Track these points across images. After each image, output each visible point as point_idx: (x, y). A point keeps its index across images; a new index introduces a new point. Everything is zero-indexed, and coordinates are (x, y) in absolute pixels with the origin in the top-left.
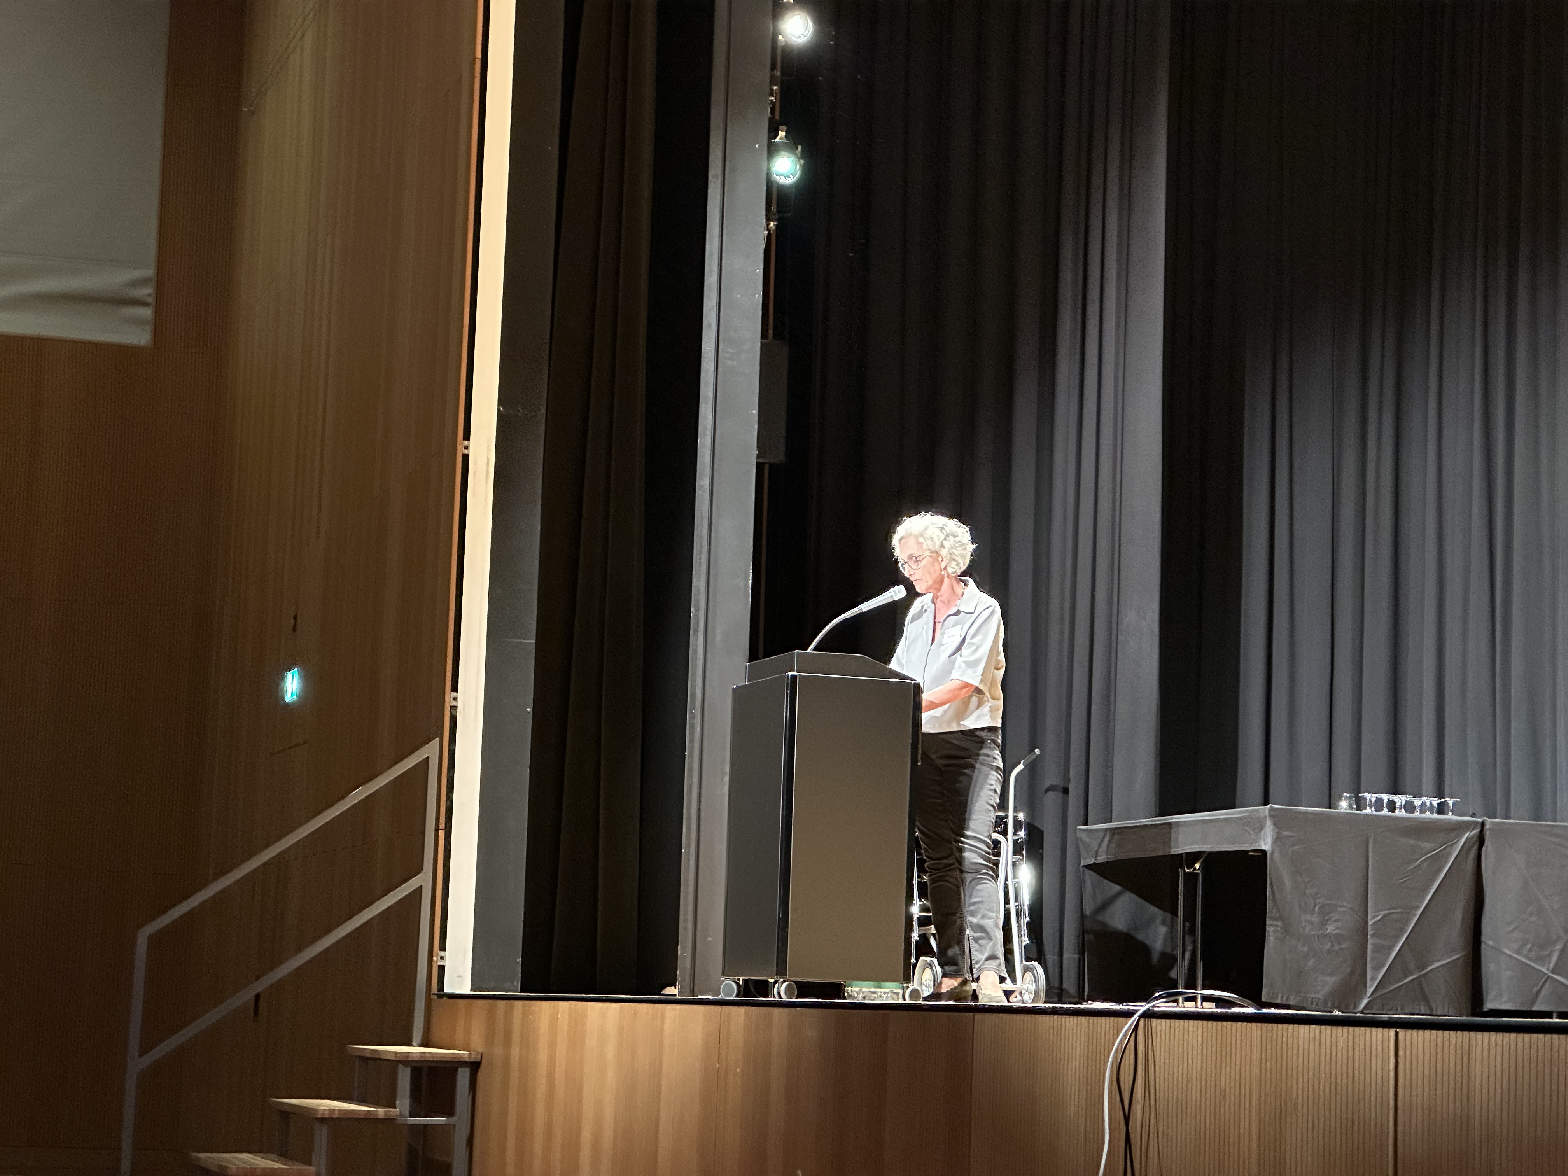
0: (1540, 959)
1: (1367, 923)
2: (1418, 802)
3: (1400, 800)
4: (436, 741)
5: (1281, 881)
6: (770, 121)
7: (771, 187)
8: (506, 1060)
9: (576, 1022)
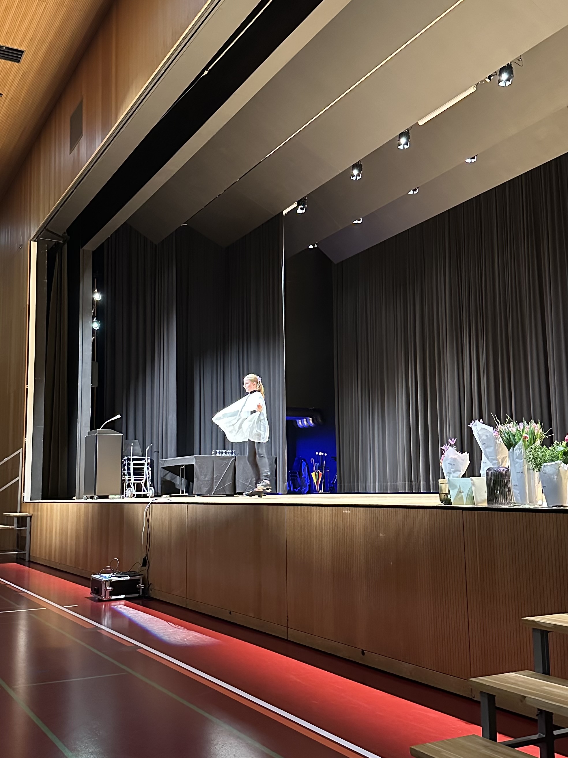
0: (247, 482)
1: (213, 477)
2: (227, 451)
3: (224, 451)
4: (22, 449)
5: (197, 470)
6: (92, 316)
7: (93, 330)
8: (38, 515)
9: (52, 507)
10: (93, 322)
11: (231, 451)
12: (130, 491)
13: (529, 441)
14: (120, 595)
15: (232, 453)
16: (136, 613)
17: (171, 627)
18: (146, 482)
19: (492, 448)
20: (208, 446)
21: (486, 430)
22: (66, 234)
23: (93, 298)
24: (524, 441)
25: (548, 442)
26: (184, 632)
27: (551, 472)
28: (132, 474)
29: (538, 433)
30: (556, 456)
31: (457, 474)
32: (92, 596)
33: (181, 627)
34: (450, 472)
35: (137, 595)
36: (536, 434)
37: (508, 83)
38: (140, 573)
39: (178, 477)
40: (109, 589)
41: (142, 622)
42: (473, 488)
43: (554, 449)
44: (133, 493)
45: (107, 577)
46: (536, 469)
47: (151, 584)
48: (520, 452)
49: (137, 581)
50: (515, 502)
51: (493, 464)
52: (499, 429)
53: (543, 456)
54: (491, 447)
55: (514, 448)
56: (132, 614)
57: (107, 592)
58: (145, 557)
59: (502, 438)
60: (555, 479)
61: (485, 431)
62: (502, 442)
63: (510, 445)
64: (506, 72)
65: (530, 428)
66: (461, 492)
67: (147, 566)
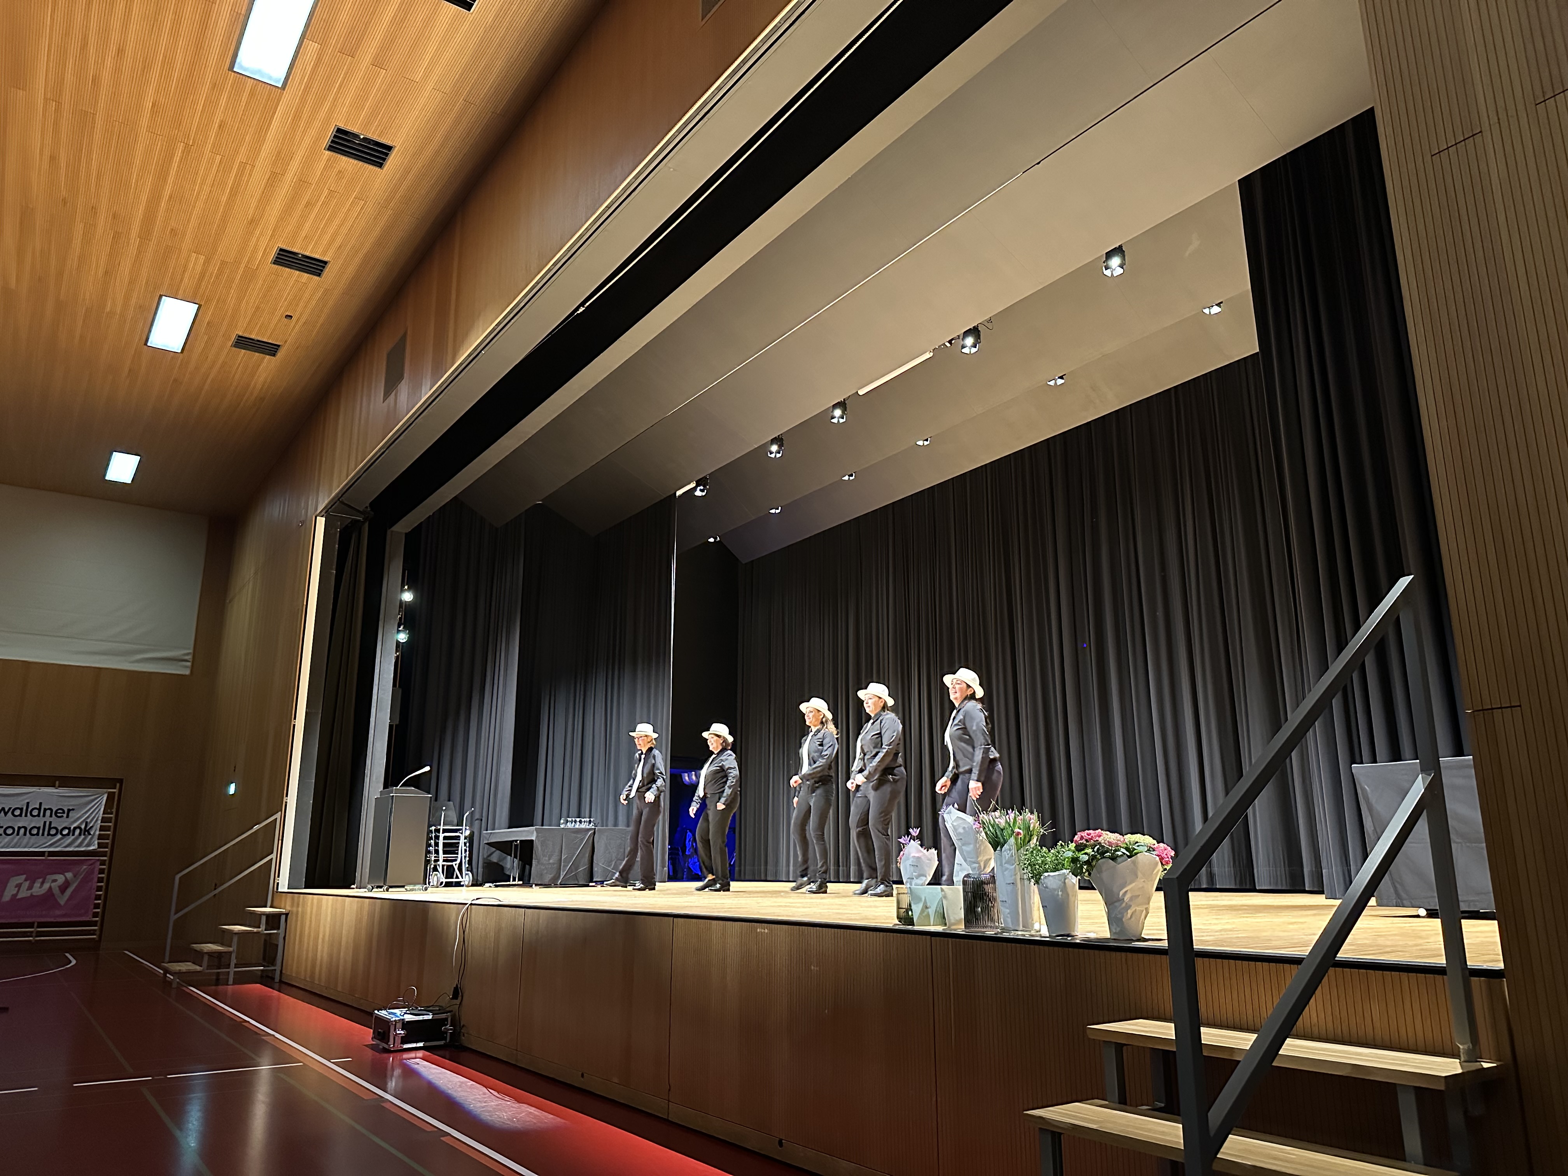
1: (561, 859)
2: (583, 820)
3: (578, 820)
4: (280, 812)
5: (537, 847)
6: (398, 623)
7: (398, 643)
8: (297, 912)
9: (319, 902)
10: (398, 631)
11: (588, 820)
12: (436, 877)
13: (1022, 838)
14: (417, 1042)
15: (590, 822)
16: (440, 1073)
17: (493, 1097)
18: (460, 864)
19: (972, 846)
20: (556, 811)
21: (964, 820)
22: (369, 509)
23: (401, 600)
24: (1016, 839)
25: (1049, 841)
26: (512, 1107)
27: (1055, 886)
28: (441, 852)
29: (1034, 827)
30: (1060, 863)
31: (922, 880)
32: (374, 1043)
33: (507, 1098)
34: (911, 877)
35: (442, 1043)
36: (1031, 829)
37: (974, 350)
38: (448, 1009)
39: (509, 857)
40: (401, 1034)
41: (449, 1089)
42: (945, 902)
43: (1059, 853)
44: (441, 881)
45: (398, 1014)
46: (1032, 880)
47: (463, 1026)
48: (1010, 854)
49: (443, 1022)
50: (1003, 925)
51: (973, 869)
52: (982, 820)
53: (1042, 862)
54: (970, 844)
55: (1001, 848)
56: (434, 1074)
57: (396, 1038)
58: (457, 985)
59: (986, 833)
60: (1060, 896)
61: (961, 821)
62: (985, 837)
63: (997, 843)
64: (972, 336)
65: (1024, 820)
66: (927, 908)
67: (460, 998)
